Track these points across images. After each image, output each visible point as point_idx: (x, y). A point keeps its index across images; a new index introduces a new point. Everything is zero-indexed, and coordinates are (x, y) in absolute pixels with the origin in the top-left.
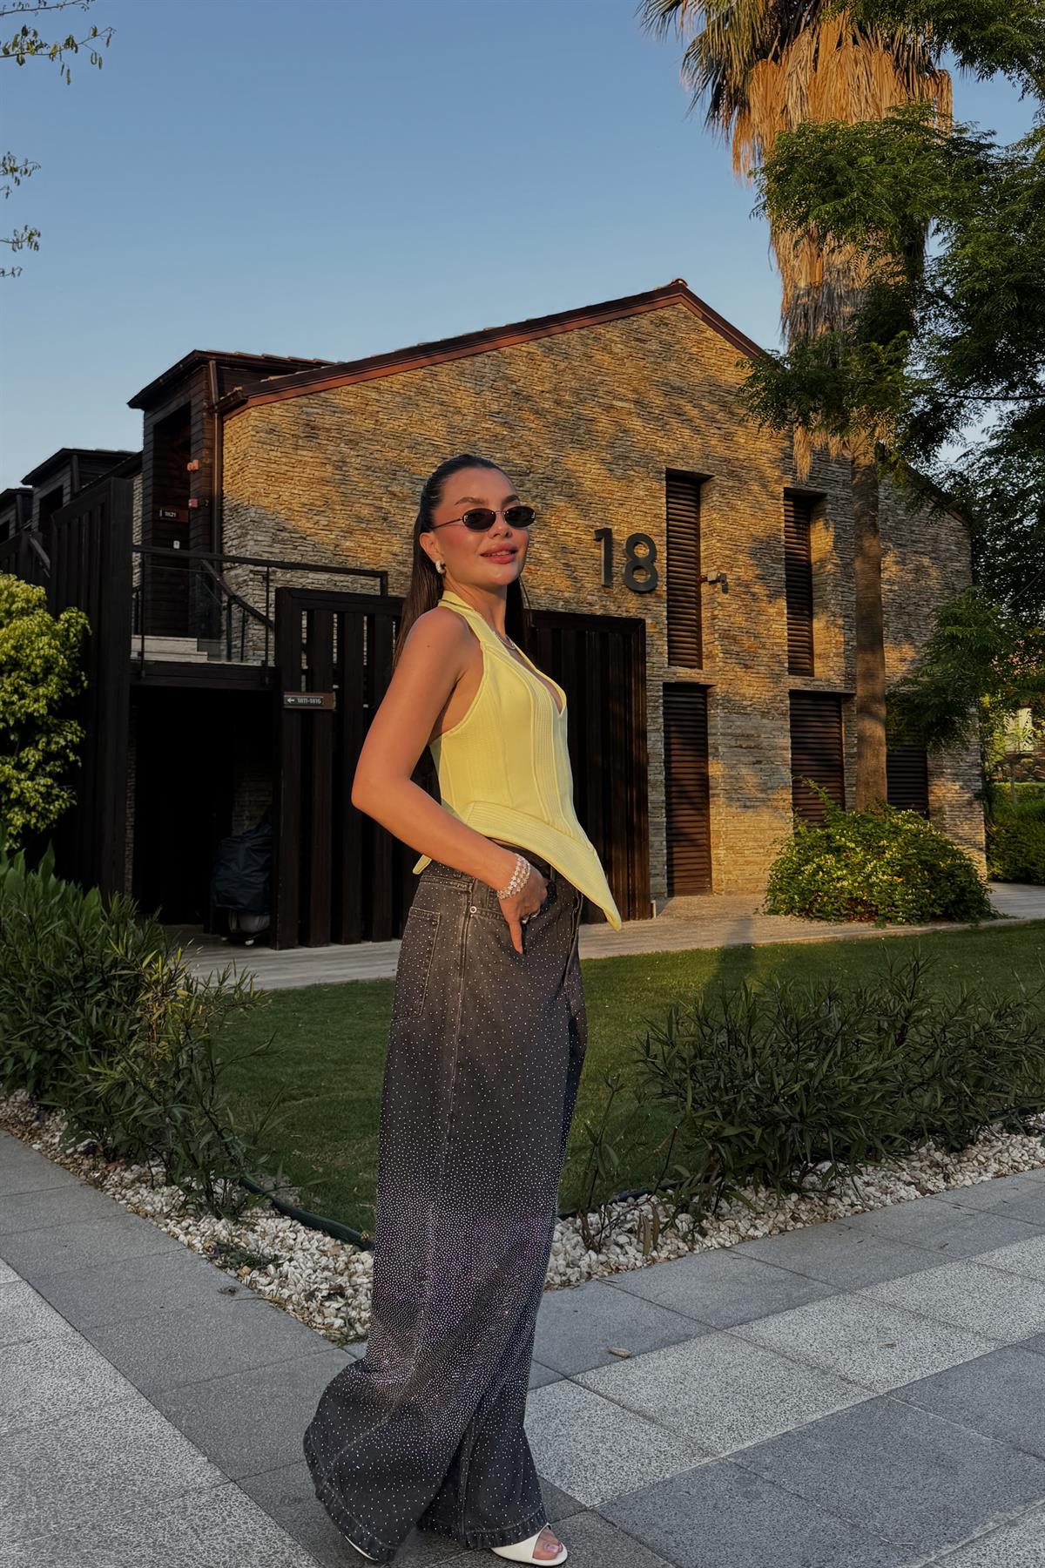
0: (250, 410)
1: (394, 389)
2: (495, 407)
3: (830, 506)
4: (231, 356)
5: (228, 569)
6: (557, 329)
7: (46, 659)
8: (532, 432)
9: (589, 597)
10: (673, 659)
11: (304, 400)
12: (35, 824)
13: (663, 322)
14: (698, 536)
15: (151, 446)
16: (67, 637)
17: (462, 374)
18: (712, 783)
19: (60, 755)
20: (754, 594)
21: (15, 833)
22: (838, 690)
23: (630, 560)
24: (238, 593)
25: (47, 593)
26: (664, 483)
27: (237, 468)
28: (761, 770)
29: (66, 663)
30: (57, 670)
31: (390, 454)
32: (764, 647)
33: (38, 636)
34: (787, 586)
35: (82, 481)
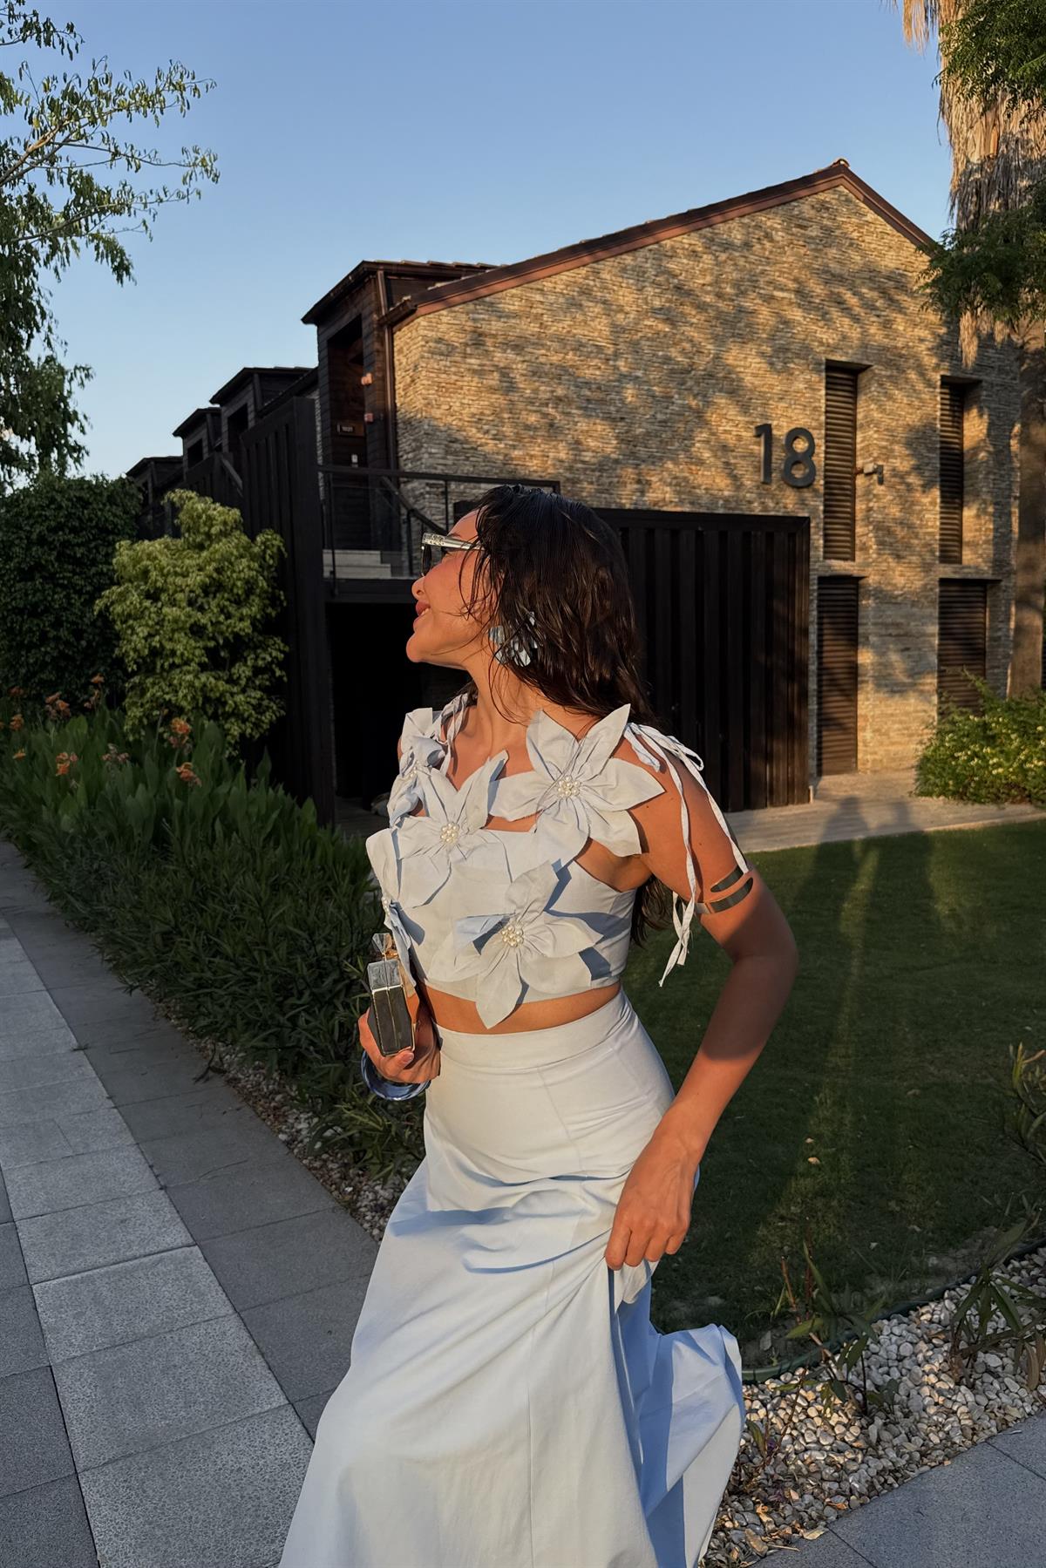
0: (418, 320)
1: (557, 290)
2: (657, 303)
3: (985, 393)
4: (398, 265)
5: (404, 482)
6: (719, 219)
7: (247, 582)
8: (695, 329)
9: (748, 495)
10: (829, 553)
11: (471, 306)
12: (250, 734)
13: (824, 207)
14: (854, 428)
15: (326, 361)
16: (264, 558)
17: (624, 270)
18: (861, 671)
19: (267, 669)
20: (908, 485)
21: (233, 742)
22: (986, 576)
23: (789, 455)
24: (416, 506)
25: (242, 515)
26: (824, 374)
27: (408, 380)
28: (909, 656)
29: (265, 584)
30: (258, 591)
31: (555, 358)
32: (917, 537)
33: (236, 558)
34: (941, 475)
35: (264, 398)
